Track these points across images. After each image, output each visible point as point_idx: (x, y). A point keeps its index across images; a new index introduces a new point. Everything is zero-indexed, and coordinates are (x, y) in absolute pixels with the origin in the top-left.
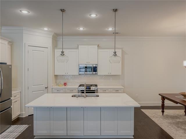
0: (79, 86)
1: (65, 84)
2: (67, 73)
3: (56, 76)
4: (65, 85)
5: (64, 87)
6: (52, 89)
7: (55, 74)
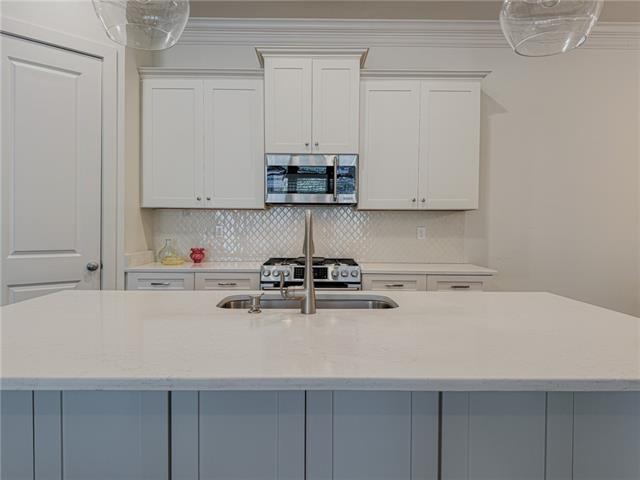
0: (266, 264)
1: (198, 256)
2: (204, 200)
3: (152, 213)
4: (196, 261)
5: (190, 266)
6: (126, 273)
7: (146, 204)
